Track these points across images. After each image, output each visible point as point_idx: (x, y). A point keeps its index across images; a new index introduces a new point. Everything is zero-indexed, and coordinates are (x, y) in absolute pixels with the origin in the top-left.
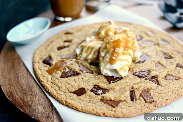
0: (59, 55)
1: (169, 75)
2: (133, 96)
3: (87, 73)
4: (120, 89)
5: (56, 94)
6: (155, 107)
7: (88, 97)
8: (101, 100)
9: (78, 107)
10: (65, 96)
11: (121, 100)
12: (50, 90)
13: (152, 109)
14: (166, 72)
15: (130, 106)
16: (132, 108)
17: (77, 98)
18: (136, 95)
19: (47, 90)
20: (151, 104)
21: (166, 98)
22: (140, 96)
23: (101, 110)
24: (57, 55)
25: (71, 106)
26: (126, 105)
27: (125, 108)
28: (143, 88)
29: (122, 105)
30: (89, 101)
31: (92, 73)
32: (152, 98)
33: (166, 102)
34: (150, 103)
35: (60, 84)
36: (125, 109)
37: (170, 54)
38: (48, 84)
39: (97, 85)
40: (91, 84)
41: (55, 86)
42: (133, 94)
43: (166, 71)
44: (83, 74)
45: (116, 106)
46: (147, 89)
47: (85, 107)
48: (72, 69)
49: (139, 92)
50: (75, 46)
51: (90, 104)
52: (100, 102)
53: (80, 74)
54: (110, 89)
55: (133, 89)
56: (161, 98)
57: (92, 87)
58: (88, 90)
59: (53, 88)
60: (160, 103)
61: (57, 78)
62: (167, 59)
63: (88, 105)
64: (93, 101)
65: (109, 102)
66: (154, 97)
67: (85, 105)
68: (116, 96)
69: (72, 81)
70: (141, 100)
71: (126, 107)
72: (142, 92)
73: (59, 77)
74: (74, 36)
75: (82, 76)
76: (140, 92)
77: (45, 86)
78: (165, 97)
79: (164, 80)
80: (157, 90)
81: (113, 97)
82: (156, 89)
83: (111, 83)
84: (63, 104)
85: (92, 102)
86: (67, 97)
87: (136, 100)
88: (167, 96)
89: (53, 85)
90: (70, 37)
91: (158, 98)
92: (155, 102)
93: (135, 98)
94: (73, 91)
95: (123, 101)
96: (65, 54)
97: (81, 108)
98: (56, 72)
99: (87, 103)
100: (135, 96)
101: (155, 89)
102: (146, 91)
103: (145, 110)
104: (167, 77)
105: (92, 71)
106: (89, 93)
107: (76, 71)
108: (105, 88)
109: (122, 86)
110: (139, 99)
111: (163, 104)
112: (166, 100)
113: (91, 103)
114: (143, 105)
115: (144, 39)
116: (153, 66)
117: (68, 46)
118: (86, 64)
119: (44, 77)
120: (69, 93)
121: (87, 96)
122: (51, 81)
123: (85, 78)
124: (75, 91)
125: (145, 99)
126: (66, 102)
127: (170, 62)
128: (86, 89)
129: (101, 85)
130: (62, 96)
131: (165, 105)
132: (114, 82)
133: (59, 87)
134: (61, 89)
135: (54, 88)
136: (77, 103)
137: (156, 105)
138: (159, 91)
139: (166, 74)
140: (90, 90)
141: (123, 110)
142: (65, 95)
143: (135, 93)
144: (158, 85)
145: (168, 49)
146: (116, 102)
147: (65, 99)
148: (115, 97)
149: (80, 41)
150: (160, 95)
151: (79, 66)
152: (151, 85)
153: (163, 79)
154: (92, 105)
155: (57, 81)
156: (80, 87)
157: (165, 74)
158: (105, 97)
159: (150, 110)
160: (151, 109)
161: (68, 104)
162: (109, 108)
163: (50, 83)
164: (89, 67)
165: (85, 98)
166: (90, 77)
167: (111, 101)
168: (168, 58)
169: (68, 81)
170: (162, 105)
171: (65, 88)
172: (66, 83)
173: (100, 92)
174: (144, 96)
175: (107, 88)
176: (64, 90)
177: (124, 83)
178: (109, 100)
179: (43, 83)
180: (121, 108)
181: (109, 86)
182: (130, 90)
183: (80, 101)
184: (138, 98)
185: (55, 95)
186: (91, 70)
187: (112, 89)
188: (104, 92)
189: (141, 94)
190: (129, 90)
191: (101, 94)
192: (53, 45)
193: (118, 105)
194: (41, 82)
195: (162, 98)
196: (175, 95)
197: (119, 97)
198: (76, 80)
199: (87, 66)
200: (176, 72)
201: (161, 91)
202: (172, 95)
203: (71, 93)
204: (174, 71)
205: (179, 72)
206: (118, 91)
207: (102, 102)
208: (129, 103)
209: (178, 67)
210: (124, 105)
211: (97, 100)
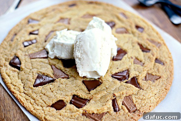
1: (149, 74)
4: (101, 98)
5: (32, 109)
6: (139, 117)
8: (83, 114)
10: (43, 112)
11: (105, 113)
12: (25, 104)
13: (136, 119)
15: (114, 119)
16: (117, 120)
17: (57, 114)
18: (119, 104)
19: (22, 104)
20: (135, 114)
21: (149, 105)
22: (122, 104)
26: (110, 118)
28: (124, 95)
29: (105, 118)
30: (70, 117)
31: (68, 78)
32: (135, 105)
33: (149, 109)
34: (134, 112)
35: (34, 96)
37: (147, 45)
38: (21, 96)
39: (76, 95)
40: (70, 95)
41: (29, 98)
42: (116, 102)
43: (145, 70)
44: (58, 80)
45: (99, 120)
46: (129, 95)
48: (46, 74)
49: (121, 100)
51: (72, 120)
52: (82, 116)
53: (55, 81)
54: (91, 99)
55: (115, 97)
56: (144, 105)
57: (71, 98)
59: (27, 101)
60: (144, 112)
61: (30, 88)
62: (144, 53)
64: (74, 116)
65: (91, 116)
66: (137, 105)
68: (98, 109)
69: (48, 90)
70: (124, 110)
71: (110, 120)
72: (124, 99)
73: (32, 86)
75: (58, 83)
77: (19, 99)
78: (147, 103)
79: (145, 82)
80: (139, 95)
81: (95, 110)
83: (90, 90)
86: (46, 113)
87: (119, 110)
88: (149, 102)
89: (27, 97)
91: (141, 105)
92: (139, 110)
93: (117, 107)
94: (51, 105)
99: (69, 119)
100: (118, 105)
101: (136, 94)
102: (129, 98)
104: (147, 77)
105: (67, 75)
107: (50, 77)
108: (85, 98)
109: (103, 94)
110: (122, 108)
112: (149, 107)
113: (72, 118)
114: (127, 116)
115: (117, 26)
116: (132, 64)
118: (59, 66)
119: (15, 86)
120: (47, 107)
121: (67, 110)
122: (24, 91)
123: (61, 86)
124: (54, 104)
125: (128, 108)
126: (45, 119)
128: (65, 101)
129: (80, 95)
130: (40, 112)
132: (93, 90)
133: (35, 100)
134: (37, 102)
135: (29, 101)
136: (58, 119)
137: (140, 115)
138: (141, 97)
139: (146, 73)
140: (69, 102)
142: (43, 110)
143: (118, 101)
144: (139, 89)
145: (143, 39)
146: (99, 115)
147: (43, 116)
148: (97, 110)
150: (143, 101)
151: (52, 68)
152: (133, 89)
153: (143, 80)
155: (30, 91)
156: (59, 100)
157: (144, 74)
158: (88, 111)
163: (23, 94)
164: (63, 70)
165: (66, 112)
166: (67, 84)
167: (94, 114)
169: (44, 91)
171: (41, 101)
172: (41, 94)
174: (127, 104)
175: (88, 99)
176: (40, 104)
178: (91, 113)
179: (16, 95)
181: (89, 95)
182: (112, 98)
183: (61, 117)
184: (120, 108)
185: (31, 111)
186: (66, 73)
187: (93, 99)
188: (85, 104)
189: (123, 102)
190: (111, 99)
192: (17, 39)
193: (102, 119)
194: (13, 94)
196: (157, 100)
197: (102, 110)
198: (51, 89)
199: (61, 69)
200: (156, 69)
201: (143, 97)
202: (155, 99)
203: (49, 107)
204: (154, 69)
205: (158, 70)
206: (99, 100)
207: (84, 116)
208: (113, 115)
209: (157, 62)
210: (108, 117)
211: (79, 115)
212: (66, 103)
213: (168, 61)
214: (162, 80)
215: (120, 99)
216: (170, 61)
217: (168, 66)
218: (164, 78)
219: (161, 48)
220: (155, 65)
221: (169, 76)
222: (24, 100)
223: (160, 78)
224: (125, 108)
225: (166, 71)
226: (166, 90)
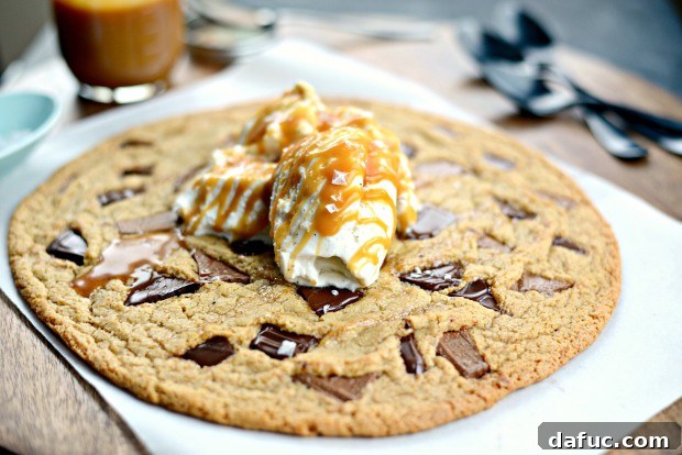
0: (109, 220)
1: (531, 275)
2: (414, 355)
3: (229, 281)
4: (360, 334)
5: (115, 364)
6: (496, 392)
7: (243, 369)
8: (296, 377)
9: (209, 406)
10: (152, 371)
11: (372, 373)
12: (89, 352)
13: (488, 396)
14: (521, 265)
15: (407, 394)
16: (416, 398)
17: (203, 376)
18: (423, 352)
19: (79, 351)
20: (483, 382)
21: (534, 357)
22: (438, 354)
23: (299, 411)
24: (102, 221)
25: (183, 406)
26: (391, 391)
27: (390, 400)
28: (445, 325)
29: (375, 390)
30: (248, 384)
31: (247, 282)
32: (483, 358)
33: (535, 370)
34: (479, 376)
35: (126, 328)
36: (388, 402)
37: (525, 201)
38: (79, 329)
39: (274, 322)
40: (251, 322)
41: (108, 335)
42: (414, 348)
43: (518, 261)
44: (213, 287)
45: (353, 396)
46: (462, 328)
47: (235, 405)
48: (170, 272)
49: (433, 339)
50: (168, 187)
51: (256, 394)
52: (293, 386)
53: (201, 289)
54: (324, 335)
55: (410, 331)
57: (254, 332)
58: (240, 342)
59: (100, 344)
60: (516, 376)
61: (112, 307)
62: (515, 221)
63: (249, 399)
64: (264, 382)
65: (325, 383)
66: (488, 357)
67: (235, 397)
68: (350, 359)
69: (175, 312)
70: (442, 369)
71: (392, 397)
72: (443, 339)
73: (121, 303)
74: (160, 152)
75: (211, 293)
76: (438, 341)
77: (70, 337)
78: (527, 353)
79: (517, 293)
80: (496, 328)
81: (339, 361)
82: (492, 326)
83: (322, 313)
84: (147, 401)
85: (260, 384)
86: (162, 375)
87: (424, 370)
88: (535, 349)
89: (100, 333)
90: (144, 158)
91: (503, 357)
92: (496, 371)
93: (420, 361)
94: (182, 352)
95: (378, 377)
96: (134, 216)
97: (222, 411)
98: (107, 286)
99: (245, 390)
100: (421, 355)
101: (488, 326)
102: (458, 333)
103: (465, 403)
104: (525, 282)
105: (246, 274)
106: (244, 352)
107: (184, 276)
108: (306, 333)
109: (370, 323)
110: (436, 364)
111: (526, 377)
112: (534, 364)
113: (257, 389)
114: (455, 386)
115: (422, 156)
116: (471, 247)
117: (139, 191)
118: (218, 249)
119: (62, 304)
120: (169, 357)
121: (241, 364)
122: (91, 317)
123: (221, 301)
124: (192, 349)
125: (459, 363)
126: (159, 390)
127: (527, 231)
128: (232, 341)
129: (287, 323)
130: (141, 372)
131: (531, 381)
132: (334, 311)
133: (127, 340)
134: (133, 345)
135: (107, 345)
136: (204, 392)
137: (502, 384)
138: (504, 334)
139: (522, 271)
140: (248, 343)
141: (383, 409)
142: (153, 367)
143: (420, 343)
144: (498, 313)
145: (513, 186)
146: (352, 382)
147: (153, 381)
148: (347, 363)
149: (184, 171)
150: (512, 347)
151: (193, 257)
152: (473, 312)
153: (512, 289)
154: (265, 398)
155: (113, 316)
156: (211, 335)
157: (516, 272)
158: (311, 364)
159: (482, 403)
160: (485, 400)
161: (170, 398)
162: (329, 404)
163: (88, 325)
164: (231, 261)
165: (233, 371)
166: (241, 297)
167: (333, 379)
168: (519, 218)
169: (159, 316)
170: (521, 383)
171: (150, 342)
172: (149, 324)
173: (288, 346)
174: (454, 352)
175: (314, 334)
176: (145, 350)
177: (372, 312)
178: (324, 374)
179: (59, 329)
180: (374, 401)
181: (319, 325)
182: (400, 333)
183: (217, 386)
184: (431, 363)
185: (112, 371)
186: (240, 269)
187: (332, 333)
188: (301, 349)
189: (439, 346)
190: (396, 335)
191: (294, 355)
192: (80, 186)
193: (363, 391)
194: (51, 326)
195: (519, 357)
196: (565, 345)
197: (363, 363)
198: (187, 311)
199: (224, 259)
200: (556, 264)
201: (511, 334)
202: (554, 343)
203: (177, 359)
204: (548, 261)
205: (564, 265)
206: (354, 340)
207: (299, 383)
208: (402, 382)
209: (559, 244)
210: (383, 388)
211: (280, 377)
212: (236, 346)
213: (599, 243)
214: (580, 293)
215: (428, 337)
216: (607, 244)
217: (598, 258)
218: (584, 286)
219: (574, 211)
220: (551, 251)
221: (606, 284)
222: (89, 342)
223: (572, 286)
224: (449, 365)
225: (592, 271)
226: (596, 321)
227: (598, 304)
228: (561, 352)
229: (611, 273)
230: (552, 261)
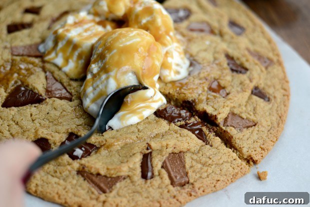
0: (8, 45)
2: (148, 168)
3: (60, 99)
4: (122, 148)
6: (188, 198)
8: (79, 172)
11: (121, 177)
13: (182, 200)
14: (229, 109)
15: (137, 192)
16: (142, 196)
18: (154, 165)
20: (183, 190)
21: (216, 178)
22: (162, 167)
23: (75, 196)
24: (4, 45)
26: (129, 189)
27: (127, 195)
28: (170, 150)
29: (121, 187)
30: (52, 173)
31: (71, 100)
32: (187, 174)
33: (215, 186)
34: (182, 185)
36: (126, 197)
37: (243, 60)
39: (76, 133)
40: (64, 130)
43: (228, 106)
44: (50, 102)
45: (107, 190)
46: (180, 152)
47: (42, 186)
48: (30, 87)
49: (162, 157)
50: (45, 25)
51: (55, 180)
52: (76, 177)
53: (44, 102)
54: (101, 146)
55: (150, 151)
56: (205, 175)
57: (64, 138)
58: (55, 144)
60: (202, 189)
62: (235, 73)
63: (50, 183)
64: (60, 173)
65: (94, 178)
66: (190, 174)
67: (43, 180)
68: (110, 167)
69: (26, 116)
70: (162, 178)
71: (129, 194)
72: (168, 158)
75: (48, 106)
76: (164, 159)
78: (213, 174)
80: (200, 155)
81: (104, 167)
82: (198, 152)
85: (58, 174)
87: (152, 178)
88: (218, 172)
91: (198, 175)
92: (192, 184)
93: (151, 170)
95: (124, 179)
96: (21, 44)
97: (34, 189)
99: (50, 177)
100: (152, 167)
101: (196, 152)
102: (177, 157)
103: (168, 204)
104: (229, 120)
105: (71, 94)
107: (37, 92)
108: (92, 143)
110: (159, 175)
111: (208, 190)
112: (215, 182)
113: (56, 177)
114: (166, 191)
117: (30, 25)
118: (60, 74)
123: (53, 113)
125: (173, 176)
127: (239, 82)
128: (51, 142)
129: (82, 135)
137: (193, 193)
138: (204, 159)
140: (59, 144)
141: (121, 201)
143: (153, 159)
144: (204, 144)
145: (239, 48)
146: (109, 179)
148: (108, 169)
149: (57, 14)
150: (205, 168)
151: (46, 77)
152: (189, 142)
154: (59, 184)
156: (40, 137)
157: (224, 114)
158: (87, 167)
159: (178, 205)
160: (180, 203)
162: (93, 193)
164: (65, 84)
166: (64, 111)
167: (99, 176)
168: (237, 71)
169: (18, 118)
170: (204, 193)
172: (11, 122)
173: (78, 152)
174: (171, 167)
175: (96, 144)
177: (133, 132)
178: (94, 173)
180: (118, 194)
182: (143, 152)
184: (156, 173)
186: (69, 90)
187: (105, 146)
188: (87, 153)
189: (164, 162)
190: (141, 152)
191: (82, 158)
193: (113, 187)
195: (208, 176)
196: (236, 171)
197: (117, 170)
198: (33, 116)
199: (62, 81)
200: (250, 108)
201: (208, 160)
202: (231, 169)
204: (246, 106)
205: (255, 109)
206: (118, 151)
207: (80, 176)
208: (137, 184)
209: (255, 94)
210: (126, 187)
211: (70, 171)
212: (52, 146)
213: (279, 95)
214: (258, 131)
215: (159, 156)
216: (284, 95)
217: (276, 105)
218: (262, 126)
219: (270, 69)
220: (249, 98)
221: (275, 125)
223: (255, 125)
224: (166, 176)
225: (270, 114)
226: (263, 152)
227: (267, 139)
228: (233, 175)
229: (280, 117)
230: (248, 106)
